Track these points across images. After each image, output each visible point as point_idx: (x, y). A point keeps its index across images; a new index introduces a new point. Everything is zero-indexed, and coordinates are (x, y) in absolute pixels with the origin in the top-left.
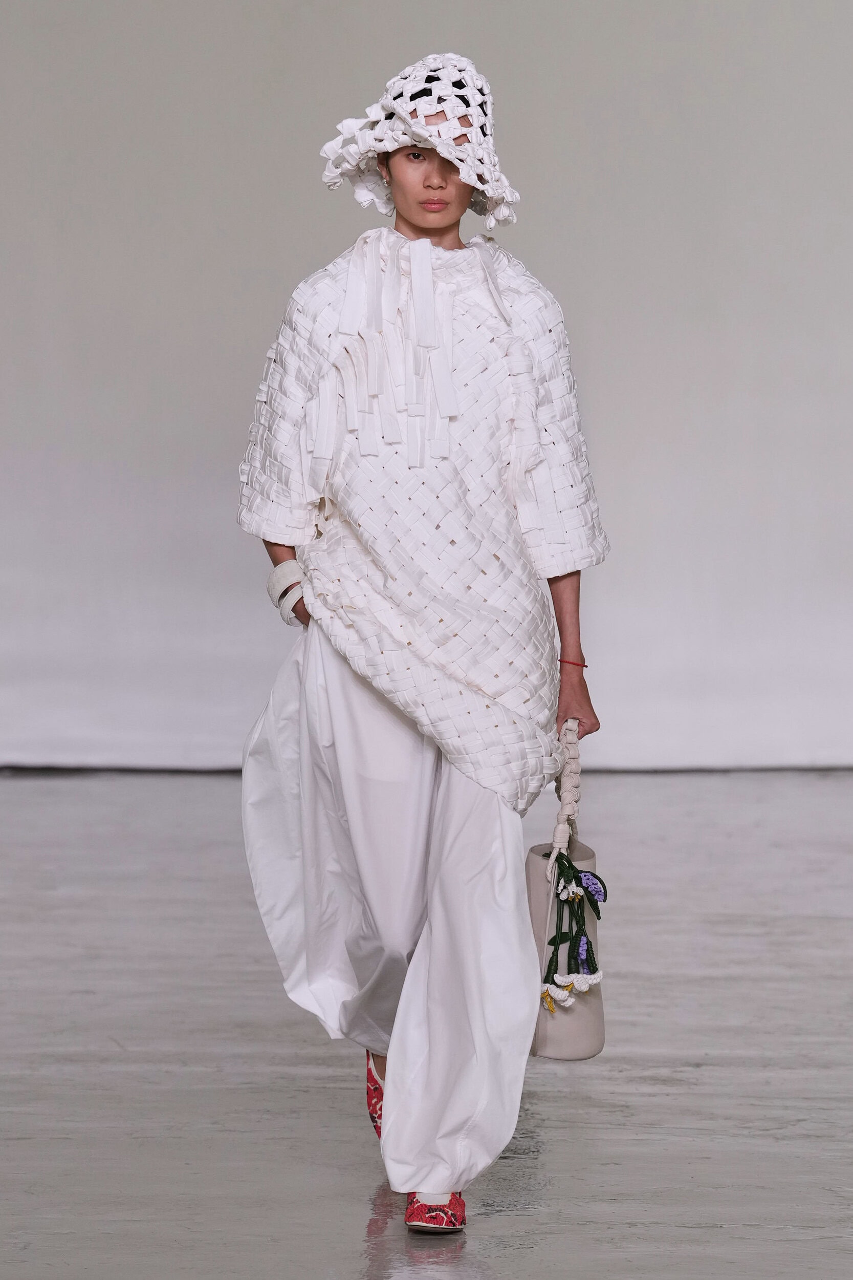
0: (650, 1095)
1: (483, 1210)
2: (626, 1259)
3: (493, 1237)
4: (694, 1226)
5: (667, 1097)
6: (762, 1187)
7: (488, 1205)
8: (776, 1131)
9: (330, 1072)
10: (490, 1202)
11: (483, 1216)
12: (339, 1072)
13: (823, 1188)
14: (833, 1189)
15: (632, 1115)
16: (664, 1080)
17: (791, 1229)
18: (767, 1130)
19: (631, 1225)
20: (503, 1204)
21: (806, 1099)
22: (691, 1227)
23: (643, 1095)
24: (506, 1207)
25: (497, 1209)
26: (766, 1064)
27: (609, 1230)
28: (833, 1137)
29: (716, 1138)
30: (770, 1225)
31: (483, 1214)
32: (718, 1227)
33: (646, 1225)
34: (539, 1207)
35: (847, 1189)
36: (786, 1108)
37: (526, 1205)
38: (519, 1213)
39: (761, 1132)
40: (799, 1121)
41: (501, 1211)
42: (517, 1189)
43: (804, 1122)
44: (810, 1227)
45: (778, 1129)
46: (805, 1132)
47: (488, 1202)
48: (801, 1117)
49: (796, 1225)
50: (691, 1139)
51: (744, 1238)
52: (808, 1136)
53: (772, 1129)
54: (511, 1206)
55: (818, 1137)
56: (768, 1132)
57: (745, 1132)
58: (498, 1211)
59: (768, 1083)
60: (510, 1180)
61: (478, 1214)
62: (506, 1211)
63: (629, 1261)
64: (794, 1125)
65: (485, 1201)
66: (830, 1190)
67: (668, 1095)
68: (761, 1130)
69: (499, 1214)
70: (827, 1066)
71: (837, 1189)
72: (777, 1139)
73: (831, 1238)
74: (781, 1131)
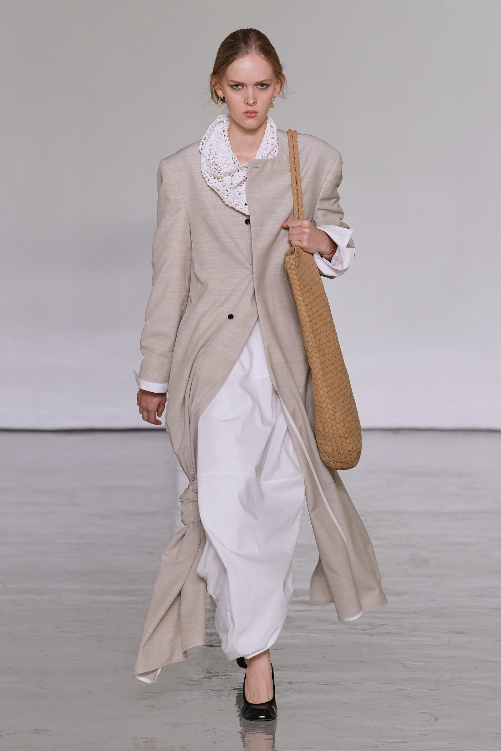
0: (300, 611)
1: (208, 675)
2: (287, 702)
3: (213, 690)
4: (325, 684)
5: (310, 612)
6: (363, 662)
7: (211, 673)
8: (370, 631)
9: (121, 599)
10: (211, 671)
11: (208, 679)
12: (127, 599)
13: (397, 662)
14: (402, 663)
15: (291, 622)
16: (308, 603)
17: (378, 685)
18: (365, 630)
19: (290, 683)
20: (219, 672)
21: (388, 613)
22: (324, 684)
23: (296, 611)
24: (220, 674)
25: (215, 675)
27: (278, 686)
28: (401, 634)
29: (338, 635)
31: (208, 677)
32: (339, 684)
33: (299, 683)
34: (239, 674)
35: (410, 663)
36: (377, 618)
37: (231, 673)
38: (228, 677)
40: (383, 625)
41: (218, 676)
42: (227, 663)
43: (386, 626)
44: (391, 684)
46: (387, 631)
47: (210, 671)
48: (384, 623)
49: (381, 683)
50: (323, 635)
51: (353, 690)
52: (388, 633)
53: (369, 630)
54: (223, 673)
55: (394, 634)
57: (354, 631)
58: (216, 676)
60: (222, 659)
61: (205, 678)
62: (220, 676)
63: (289, 703)
64: (380, 627)
65: (208, 671)
66: (401, 663)
67: (310, 611)
68: (362, 630)
69: (217, 677)
71: (404, 663)
72: (371, 635)
73: (402, 690)
74: (374, 630)
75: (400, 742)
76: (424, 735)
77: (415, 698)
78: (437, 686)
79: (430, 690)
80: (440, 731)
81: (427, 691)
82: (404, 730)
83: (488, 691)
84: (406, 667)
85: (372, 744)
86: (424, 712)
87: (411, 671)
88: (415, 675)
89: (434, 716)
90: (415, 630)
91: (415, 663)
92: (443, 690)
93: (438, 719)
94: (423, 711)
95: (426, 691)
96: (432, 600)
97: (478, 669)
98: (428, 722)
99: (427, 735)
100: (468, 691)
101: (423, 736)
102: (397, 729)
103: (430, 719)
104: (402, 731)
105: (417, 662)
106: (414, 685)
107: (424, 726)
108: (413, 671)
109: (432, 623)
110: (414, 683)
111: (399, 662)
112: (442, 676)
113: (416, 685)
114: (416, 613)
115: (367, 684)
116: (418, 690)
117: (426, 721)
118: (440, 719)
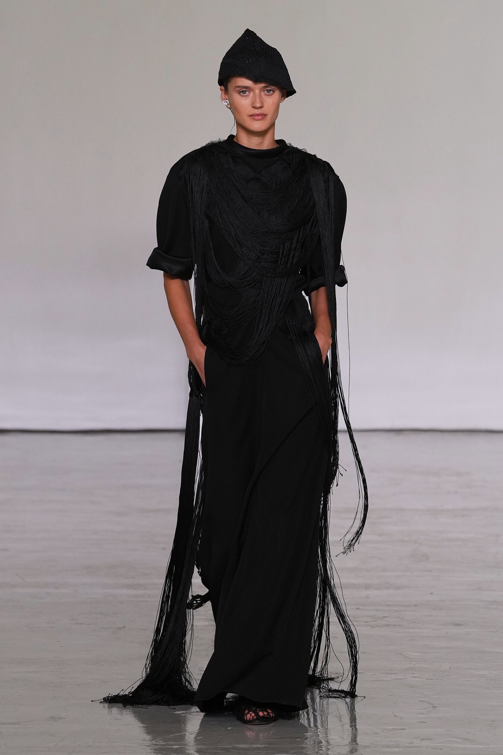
8: (371, 623)
9: (134, 592)
12: (140, 592)
13: (397, 653)
14: (403, 653)
17: (379, 675)
18: (367, 622)
26: (367, 587)
28: (402, 626)
30: (368, 672)
35: (410, 653)
36: (377, 610)
39: (364, 624)
40: (385, 617)
43: (386, 618)
44: (391, 674)
45: (373, 621)
46: (387, 623)
48: (386, 615)
49: (382, 672)
52: (389, 625)
55: (394, 626)
56: (368, 624)
59: (368, 597)
64: (381, 620)
66: (401, 654)
70: (398, 588)
71: (404, 653)
72: (372, 627)
73: (401, 679)
74: (375, 623)
75: (399, 729)
76: (423, 722)
77: (414, 687)
78: (435, 675)
79: (428, 679)
80: (438, 718)
81: (427, 680)
82: (402, 717)
83: (484, 680)
84: (406, 657)
85: (373, 731)
86: (423, 700)
87: (410, 662)
88: (415, 665)
89: (432, 704)
90: (415, 622)
91: (415, 654)
92: (441, 679)
93: (436, 707)
94: (421, 700)
95: (425, 680)
96: (432, 594)
97: (474, 659)
98: (426, 710)
99: (425, 722)
100: (465, 680)
101: (420, 723)
102: (396, 716)
103: (429, 707)
104: (401, 719)
105: (416, 653)
106: (412, 675)
107: (422, 714)
108: (413, 661)
109: (431, 616)
110: (413, 673)
111: (399, 653)
112: (440, 666)
113: (414, 675)
114: (415, 606)
115: (368, 673)
116: (416, 679)
117: (424, 709)
118: (437, 708)
